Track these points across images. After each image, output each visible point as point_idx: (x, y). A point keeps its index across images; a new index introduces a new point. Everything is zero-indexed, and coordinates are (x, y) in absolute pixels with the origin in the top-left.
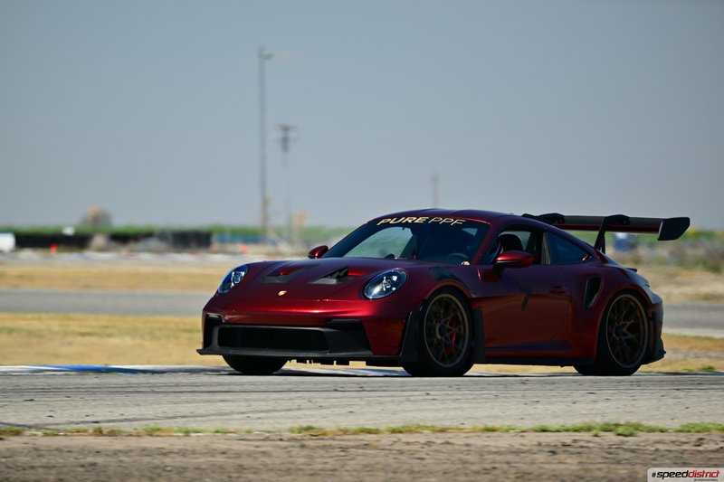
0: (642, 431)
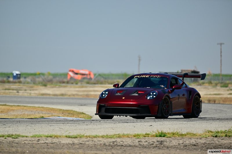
0: (20, 137)
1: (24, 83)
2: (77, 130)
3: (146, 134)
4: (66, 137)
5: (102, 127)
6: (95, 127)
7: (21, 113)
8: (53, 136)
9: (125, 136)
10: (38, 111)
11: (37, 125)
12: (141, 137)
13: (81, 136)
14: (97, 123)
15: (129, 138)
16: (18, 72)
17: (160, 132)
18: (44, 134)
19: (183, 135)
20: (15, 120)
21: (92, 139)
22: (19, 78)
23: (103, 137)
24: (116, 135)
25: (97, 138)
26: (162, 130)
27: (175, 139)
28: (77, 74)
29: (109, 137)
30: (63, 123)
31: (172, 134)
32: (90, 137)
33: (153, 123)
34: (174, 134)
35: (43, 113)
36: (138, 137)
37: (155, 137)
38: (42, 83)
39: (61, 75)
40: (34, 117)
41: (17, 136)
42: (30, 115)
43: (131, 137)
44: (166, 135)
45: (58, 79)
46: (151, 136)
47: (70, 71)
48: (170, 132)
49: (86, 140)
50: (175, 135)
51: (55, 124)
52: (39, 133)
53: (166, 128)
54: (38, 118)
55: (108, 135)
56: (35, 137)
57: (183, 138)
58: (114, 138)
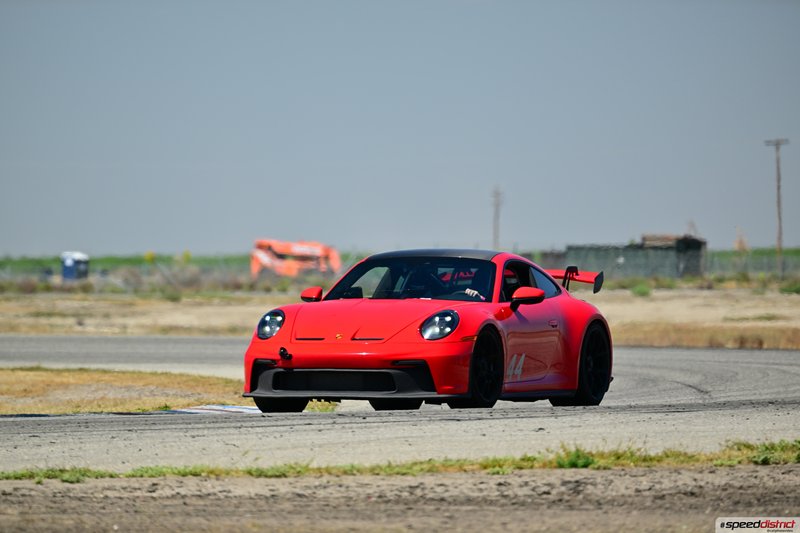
0: (89, 477)
1: (101, 291)
2: (286, 449)
3: (523, 460)
4: (250, 473)
5: (373, 437)
6: (347, 436)
7: (91, 396)
8: (203, 471)
9: (451, 466)
10: (152, 388)
11: (148, 433)
12: (508, 469)
13: (299, 469)
14: (355, 425)
15: (464, 475)
16: (79, 256)
17: (573, 449)
18: (174, 466)
19: (651, 459)
20: (72, 418)
21: (337, 479)
22: (84, 274)
23: (374, 471)
24: (421, 463)
25: (354, 475)
26: (578, 442)
27: (623, 473)
28: (281, 256)
29: (397, 470)
30: (239, 424)
31: (613, 458)
32: (330, 474)
33: (545, 419)
34: (618, 458)
35: (167, 395)
36: (497, 469)
37: (556, 467)
38: (162, 291)
39: (227, 261)
40: (137, 407)
41: (78, 475)
42: (123, 402)
43: (473, 471)
44: (592, 462)
45: (217, 275)
46: (541, 464)
47: (261, 247)
48: (606, 451)
49: (317, 483)
50: (624, 462)
51: (211, 432)
52: (156, 464)
53: (592, 436)
54: (151, 411)
55: (393, 464)
56: (142, 476)
57: (651, 472)
58: (414, 475)
